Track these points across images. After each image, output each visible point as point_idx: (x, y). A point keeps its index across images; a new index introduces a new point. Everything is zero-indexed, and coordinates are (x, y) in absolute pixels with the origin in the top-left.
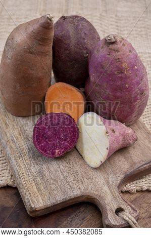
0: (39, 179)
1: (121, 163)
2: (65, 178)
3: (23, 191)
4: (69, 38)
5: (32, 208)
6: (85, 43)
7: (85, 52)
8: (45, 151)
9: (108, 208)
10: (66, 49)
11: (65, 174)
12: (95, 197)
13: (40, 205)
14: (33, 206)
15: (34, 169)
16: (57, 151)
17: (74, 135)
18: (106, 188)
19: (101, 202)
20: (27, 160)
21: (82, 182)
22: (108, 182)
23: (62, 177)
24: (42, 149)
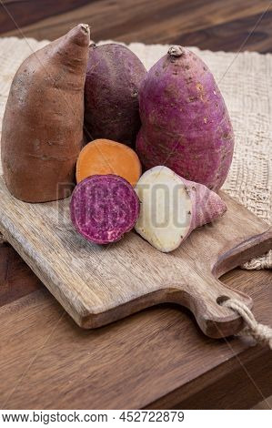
0: (88, 275)
1: (209, 244)
2: (129, 269)
3: (67, 292)
4: (107, 70)
5: (87, 311)
6: (130, 76)
7: (132, 90)
8: (92, 235)
9: (204, 298)
10: (104, 87)
11: (128, 265)
12: (181, 289)
13: (99, 306)
14: (88, 308)
15: (78, 263)
16: (109, 233)
17: (134, 208)
18: (194, 276)
19: (191, 294)
20: (64, 253)
21: (156, 272)
22: (196, 269)
23: (123, 269)
24: (86, 231)
